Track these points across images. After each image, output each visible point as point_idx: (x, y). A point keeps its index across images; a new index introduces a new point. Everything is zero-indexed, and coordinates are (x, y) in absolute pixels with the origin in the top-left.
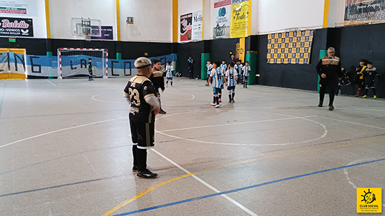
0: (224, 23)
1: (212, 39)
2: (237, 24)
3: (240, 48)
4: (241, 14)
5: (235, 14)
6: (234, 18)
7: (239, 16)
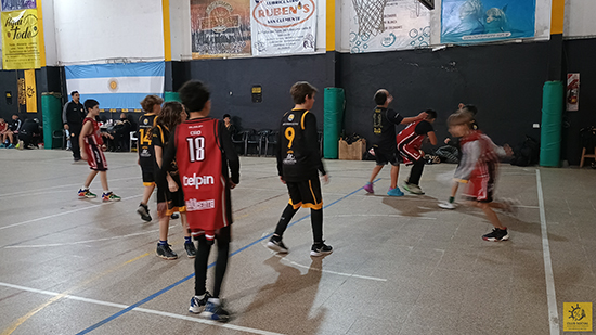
2: (16, 46)
3: (26, 88)
4: (22, 29)
5: (9, 28)
6: (9, 35)
7: (17, 31)
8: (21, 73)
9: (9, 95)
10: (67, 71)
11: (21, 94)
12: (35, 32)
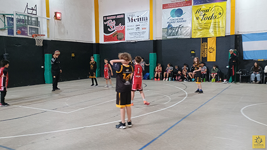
0: (180, 24)
1: (161, 39)
2: (203, 25)
3: (208, 48)
4: (209, 14)
5: (198, 15)
6: (197, 19)
7: (205, 16)
8: (205, 40)
9: (193, 52)
10: (243, 37)
11: (204, 51)
12: (220, 16)
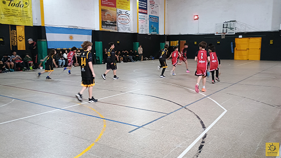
3: (18, 36)
6: (4, 2)
7: (12, 2)
8: (14, 27)
10: (46, 29)
11: (14, 40)
12: (27, 5)
